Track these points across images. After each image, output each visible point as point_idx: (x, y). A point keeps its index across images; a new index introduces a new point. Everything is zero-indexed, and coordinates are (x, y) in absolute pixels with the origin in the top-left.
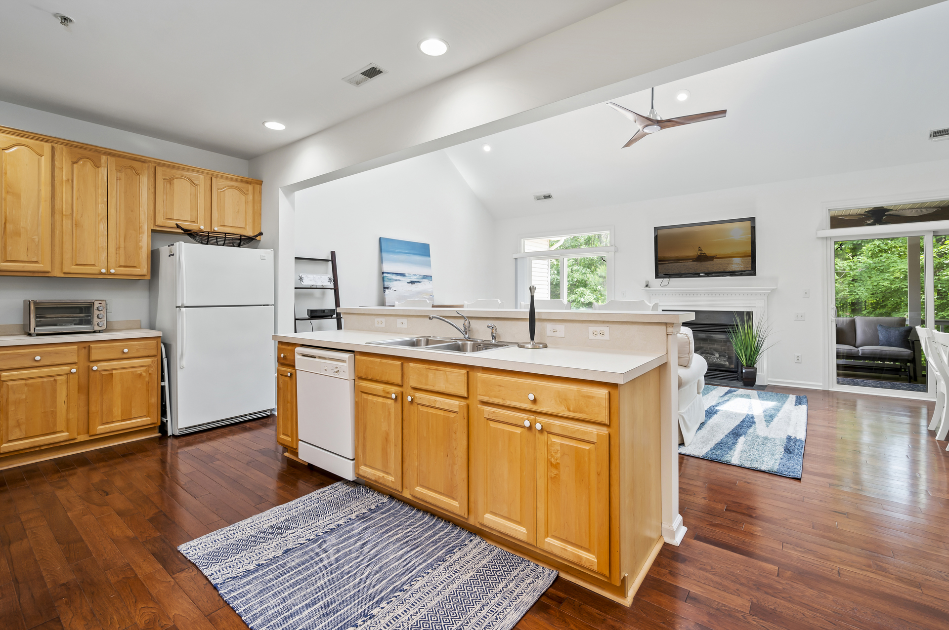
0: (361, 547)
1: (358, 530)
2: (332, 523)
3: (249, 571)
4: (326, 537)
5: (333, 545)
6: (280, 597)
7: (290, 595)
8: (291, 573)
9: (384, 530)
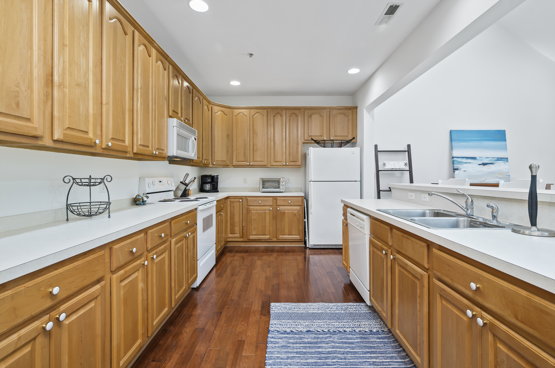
0: (347, 353)
1: (354, 340)
2: (342, 328)
3: (286, 331)
4: (333, 334)
5: (333, 342)
6: (288, 355)
7: (292, 358)
8: (302, 345)
9: (370, 351)
